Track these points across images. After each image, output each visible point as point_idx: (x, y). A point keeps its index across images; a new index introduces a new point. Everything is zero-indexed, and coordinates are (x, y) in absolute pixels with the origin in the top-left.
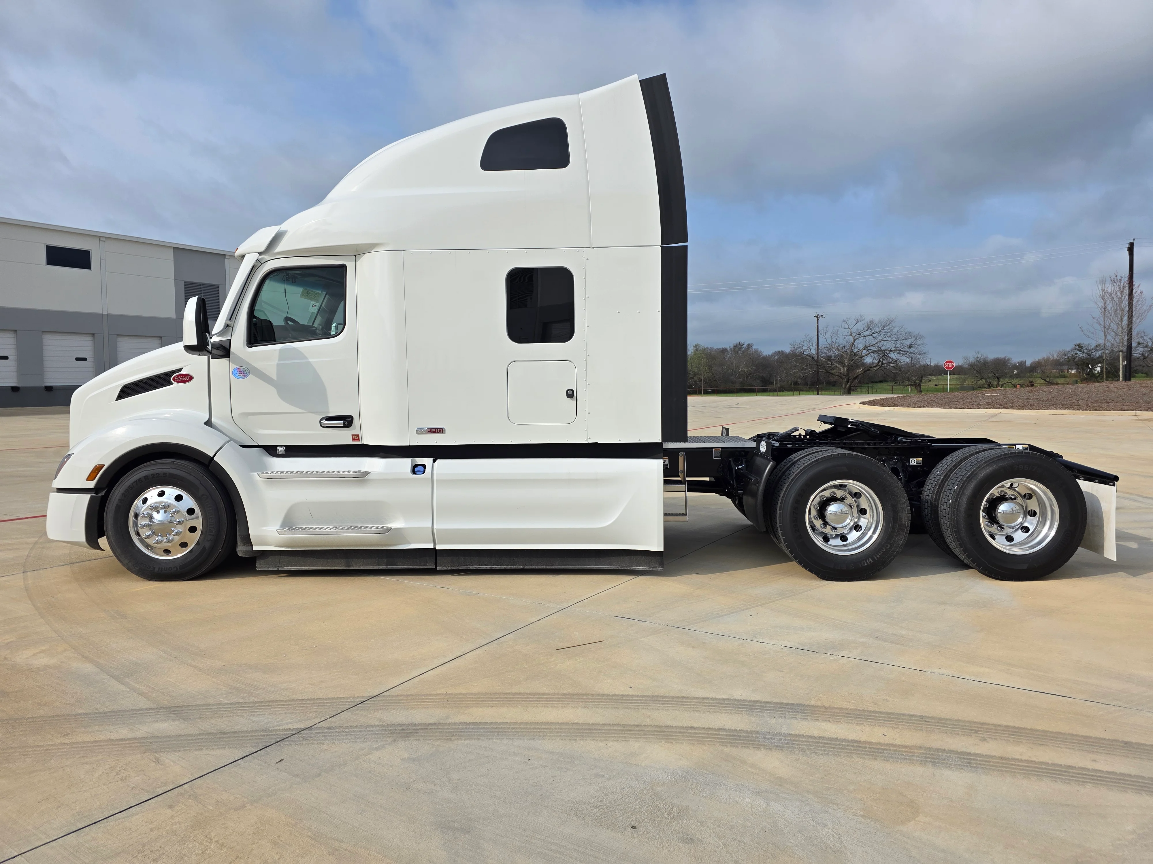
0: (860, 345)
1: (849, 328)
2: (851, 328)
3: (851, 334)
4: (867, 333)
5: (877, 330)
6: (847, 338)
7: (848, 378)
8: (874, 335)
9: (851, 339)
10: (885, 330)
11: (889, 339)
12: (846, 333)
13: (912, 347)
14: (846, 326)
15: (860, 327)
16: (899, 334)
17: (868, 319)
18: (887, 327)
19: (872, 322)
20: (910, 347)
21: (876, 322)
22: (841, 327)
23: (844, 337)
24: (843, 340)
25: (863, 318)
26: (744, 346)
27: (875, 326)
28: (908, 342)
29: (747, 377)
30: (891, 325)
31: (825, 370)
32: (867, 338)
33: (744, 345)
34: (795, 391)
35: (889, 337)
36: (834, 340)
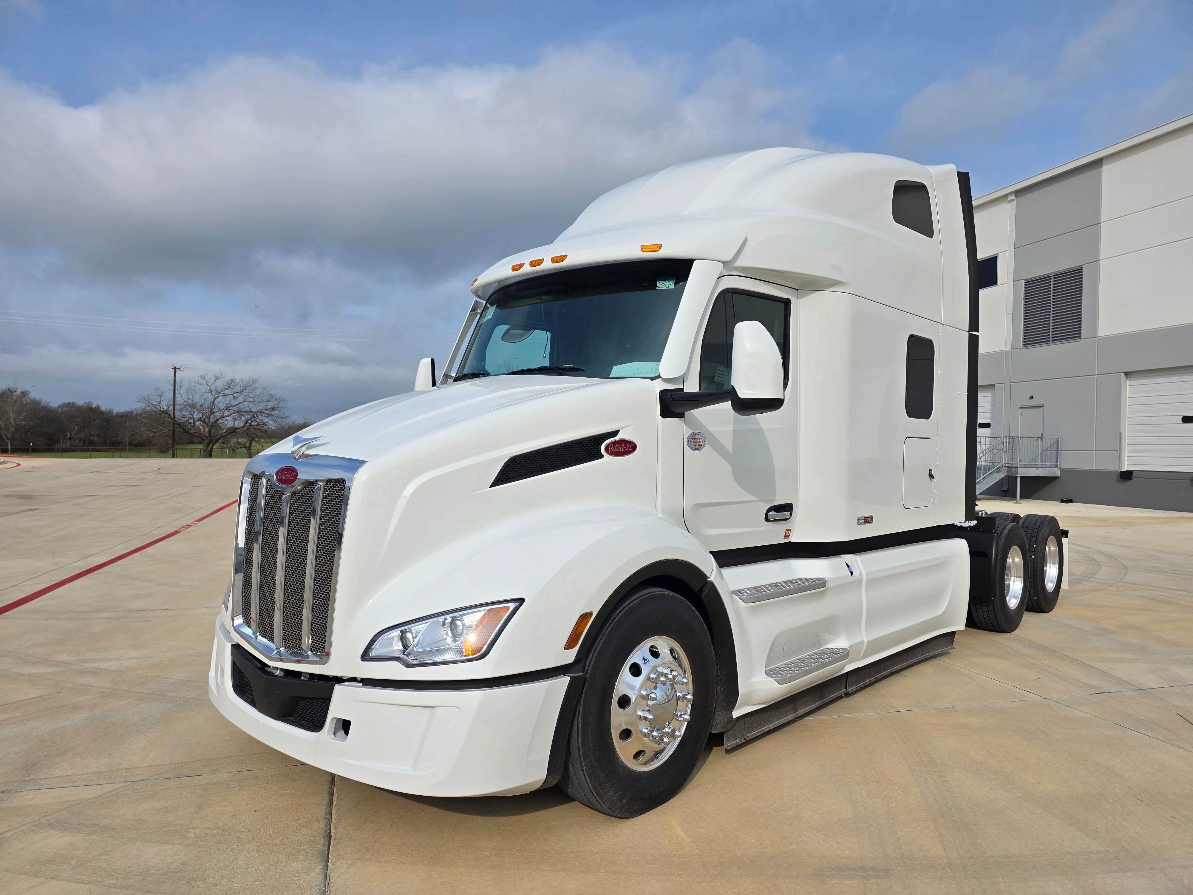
0: (221, 402)
1: (207, 385)
2: (209, 385)
3: (211, 391)
4: (227, 392)
5: (238, 389)
6: (205, 396)
7: (210, 440)
8: (235, 395)
9: (210, 397)
10: (247, 391)
11: (251, 400)
12: (203, 390)
13: (275, 410)
14: (204, 383)
15: (220, 384)
16: (262, 395)
17: (228, 378)
18: (249, 388)
19: (233, 381)
20: (273, 409)
21: (237, 381)
22: (197, 383)
23: (201, 394)
24: (201, 397)
25: (223, 376)
26: (15, 393)
27: (236, 385)
28: (270, 405)
29: (26, 433)
30: (254, 385)
31: (183, 429)
32: (227, 397)
33: (15, 391)
34: (92, 451)
35: (252, 398)
36: (190, 396)
